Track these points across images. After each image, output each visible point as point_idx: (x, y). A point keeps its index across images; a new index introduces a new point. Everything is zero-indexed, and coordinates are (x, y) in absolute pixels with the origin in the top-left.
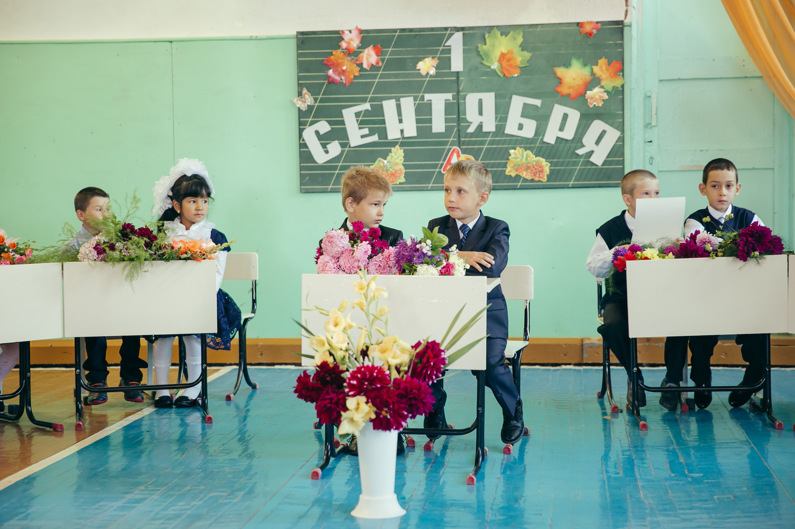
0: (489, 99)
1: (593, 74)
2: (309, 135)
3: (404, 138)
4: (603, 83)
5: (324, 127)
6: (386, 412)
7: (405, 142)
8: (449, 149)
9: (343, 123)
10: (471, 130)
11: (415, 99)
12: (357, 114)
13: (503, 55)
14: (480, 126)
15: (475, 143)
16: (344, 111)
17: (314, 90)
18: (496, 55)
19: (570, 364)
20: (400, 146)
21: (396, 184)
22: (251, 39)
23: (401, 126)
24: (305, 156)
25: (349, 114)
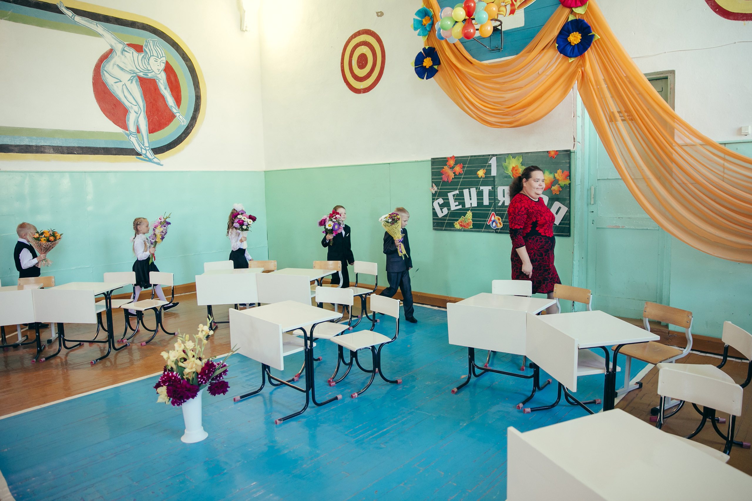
1: (554, 177)
2: (436, 204)
3: (472, 207)
4: (560, 182)
7: (472, 209)
8: (491, 213)
9: (448, 199)
10: (500, 204)
11: (476, 189)
12: (454, 196)
13: (513, 168)
14: (504, 203)
15: (501, 211)
16: (449, 194)
17: (438, 184)
18: (510, 168)
20: (471, 211)
21: (469, 229)
22: (416, 162)
23: (471, 202)
24: (435, 214)
25: (450, 195)
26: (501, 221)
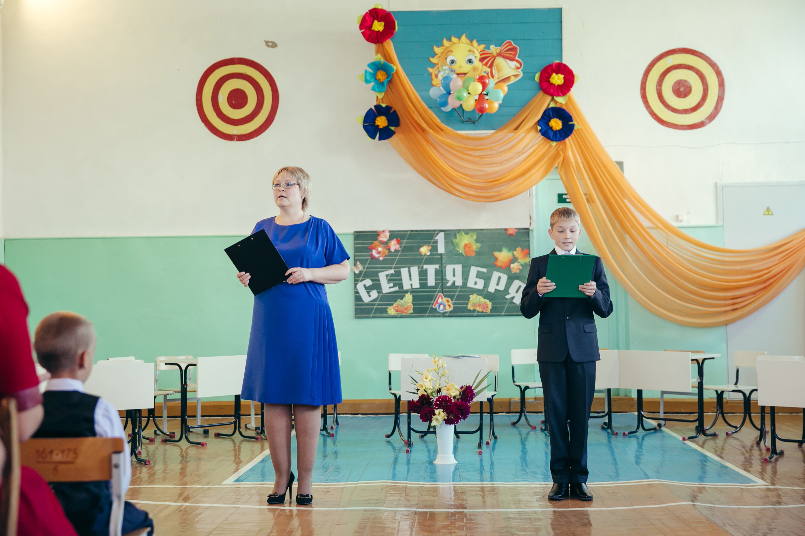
0: (459, 268)
2: (360, 287)
3: (412, 289)
4: (519, 260)
5: (368, 282)
6: (452, 416)
7: (413, 291)
8: (437, 295)
9: (379, 280)
10: (449, 284)
11: (419, 268)
12: (387, 276)
13: (466, 245)
14: (454, 283)
15: (451, 292)
16: (380, 274)
17: (363, 262)
18: (462, 244)
19: (503, 412)
20: (410, 293)
21: (408, 314)
23: (411, 282)
24: (358, 298)
25: (382, 277)
26: (450, 303)
